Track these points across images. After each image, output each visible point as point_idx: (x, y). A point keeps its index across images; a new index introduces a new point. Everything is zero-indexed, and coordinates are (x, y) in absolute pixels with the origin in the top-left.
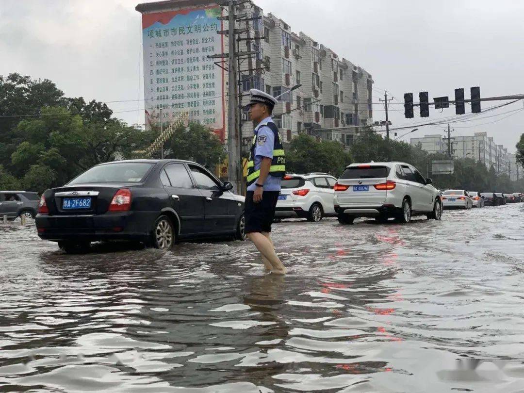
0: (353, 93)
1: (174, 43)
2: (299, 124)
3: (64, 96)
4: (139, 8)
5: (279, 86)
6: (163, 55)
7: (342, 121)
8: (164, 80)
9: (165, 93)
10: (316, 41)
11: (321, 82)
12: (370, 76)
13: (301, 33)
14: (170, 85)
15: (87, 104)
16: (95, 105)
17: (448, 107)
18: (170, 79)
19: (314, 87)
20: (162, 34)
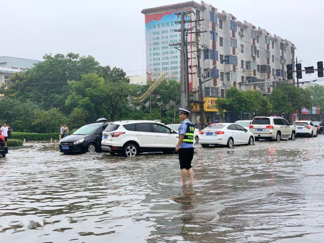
0: (281, 57)
1: (163, 32)
2: (243, 77)
3: (99, 65)
4: (144, 12)
5: (228, 55)
6: (157, 39)
7: (273, 75)
8: (157, 54)
9: (158, 62)
10: (254, 26)
11: (258, 51)
12: (293, 45)
13: (245, 21)
14: (161, 57)
15: (112, 69)
16: (116, 70)
17: (314, 73)
18: (161, 53)
19: (252, 55)
20: (156, 27)
